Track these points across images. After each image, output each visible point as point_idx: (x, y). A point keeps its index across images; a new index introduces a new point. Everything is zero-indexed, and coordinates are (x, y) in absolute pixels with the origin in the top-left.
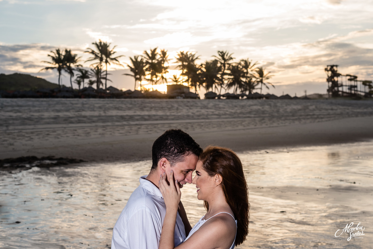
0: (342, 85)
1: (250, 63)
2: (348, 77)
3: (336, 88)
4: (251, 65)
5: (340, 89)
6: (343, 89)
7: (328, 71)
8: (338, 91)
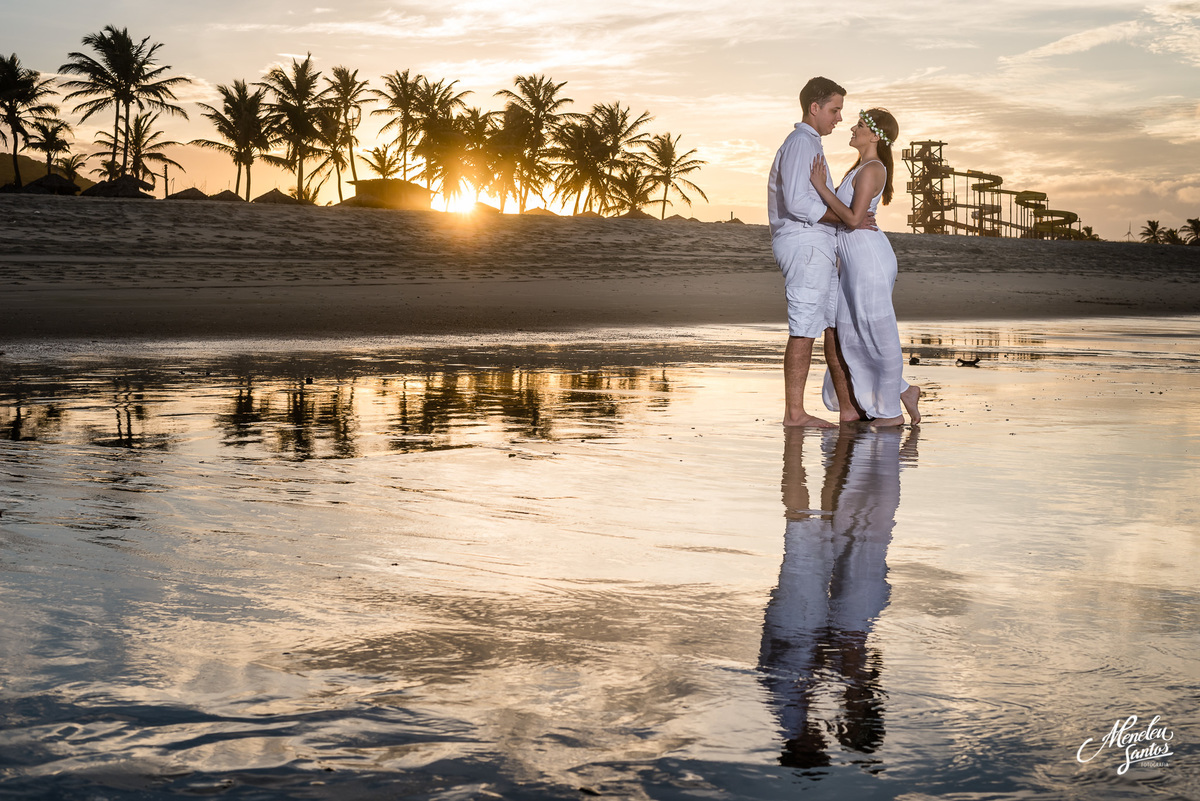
0: (954, 205)
1: (624, 116)
2: (975, 181)
3: (935, 214)
4: (630, 122)
5: (949, 215)
6: (956, 215)
7: (913, 159)
8: (944, 222)
